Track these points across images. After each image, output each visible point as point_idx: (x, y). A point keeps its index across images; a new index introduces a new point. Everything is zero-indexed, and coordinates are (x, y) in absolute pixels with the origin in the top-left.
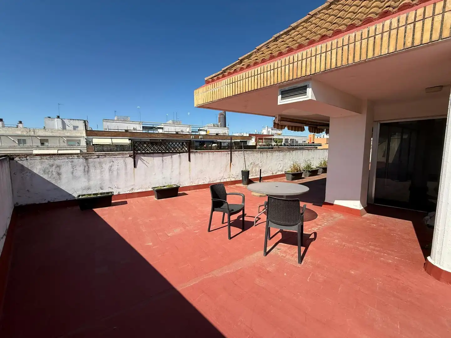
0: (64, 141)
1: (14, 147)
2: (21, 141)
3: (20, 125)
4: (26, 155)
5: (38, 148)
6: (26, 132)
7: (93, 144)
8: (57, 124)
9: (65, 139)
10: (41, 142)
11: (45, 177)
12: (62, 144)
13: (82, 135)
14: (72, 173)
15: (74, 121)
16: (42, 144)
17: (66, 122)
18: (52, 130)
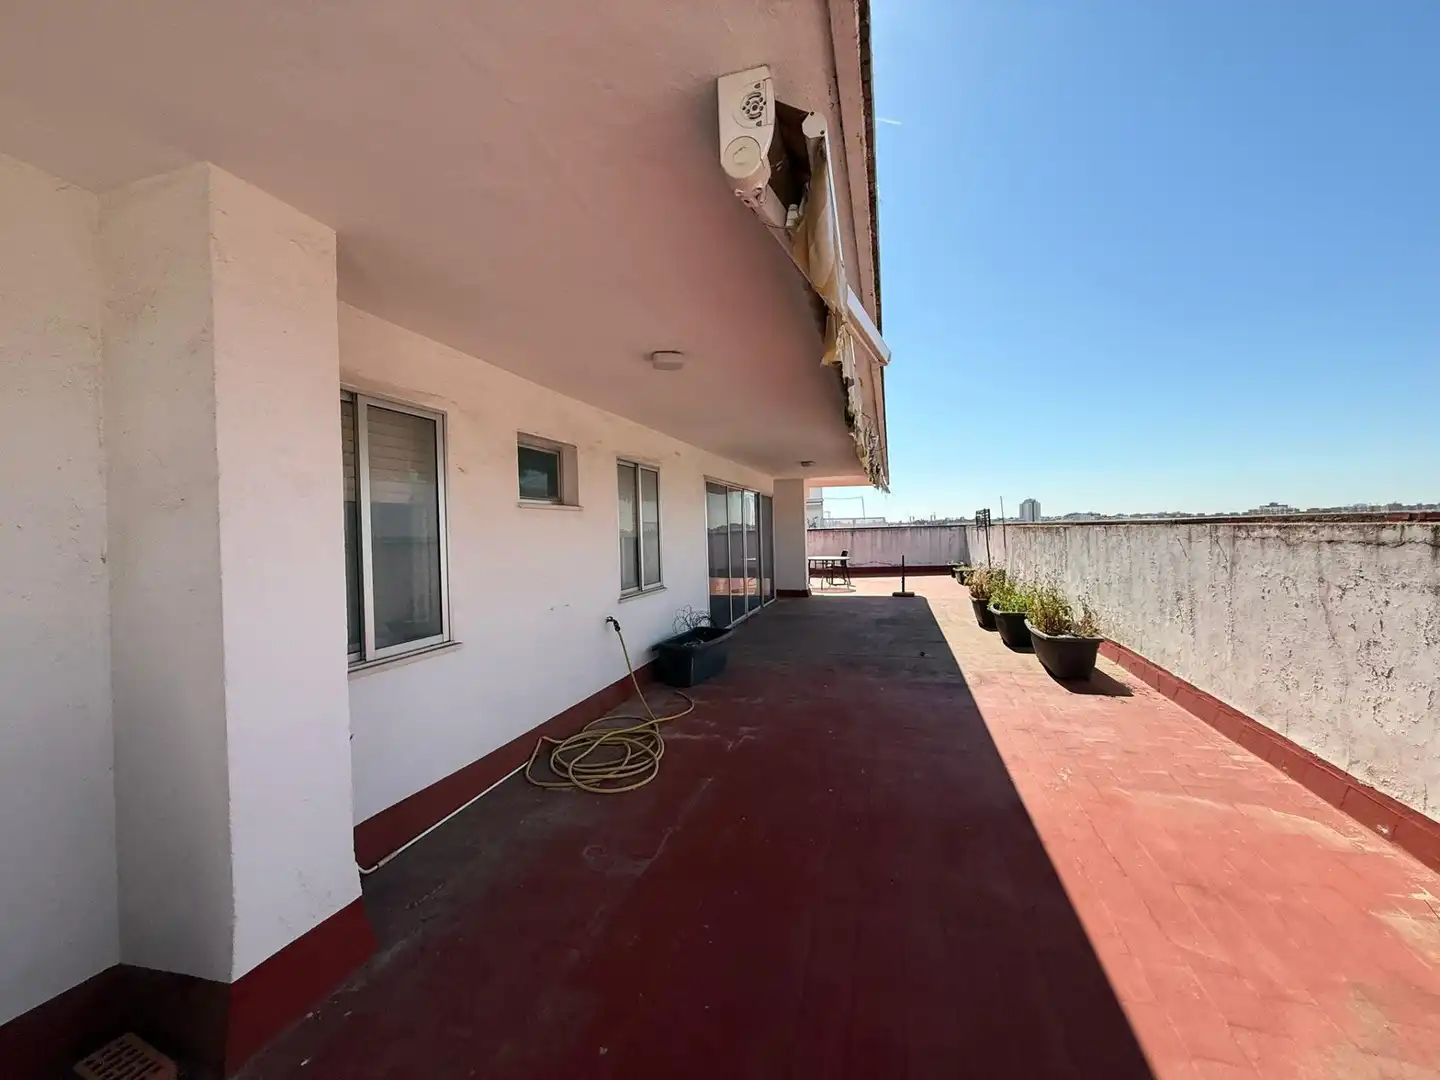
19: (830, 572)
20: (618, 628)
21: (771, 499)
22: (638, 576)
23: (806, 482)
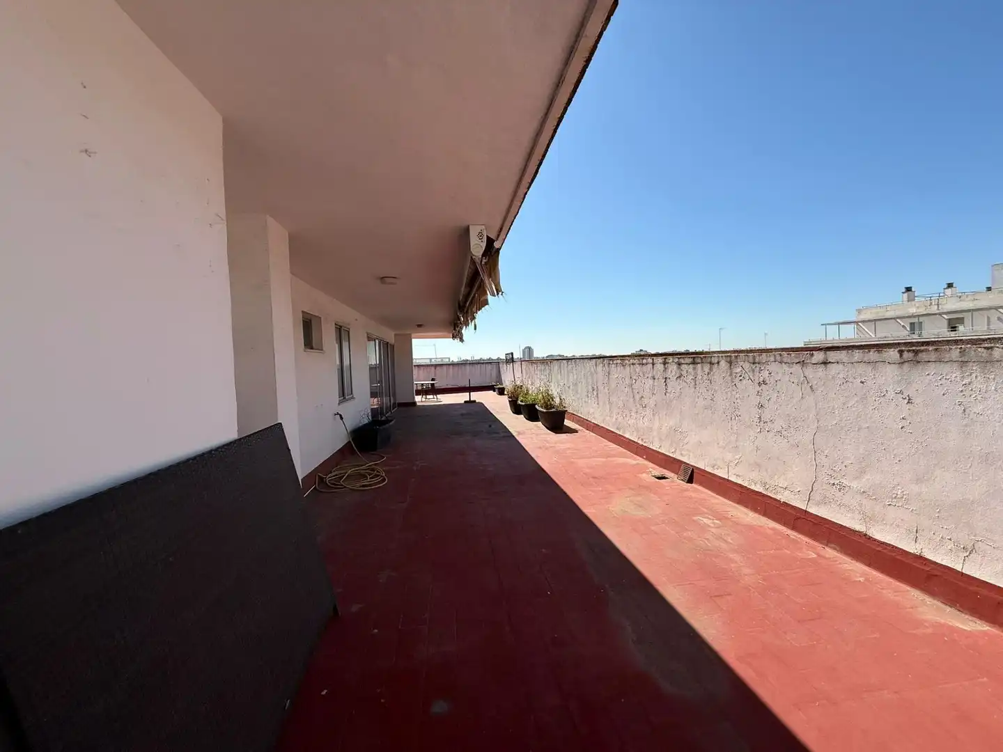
2: (916, 325)
6: (925, 308)
10: (949, 325)
16: (953, 329)
19: (424, 392)
20: (342, 418)
21: (393, 346)
22: (345, 393)
23: (413, 335)
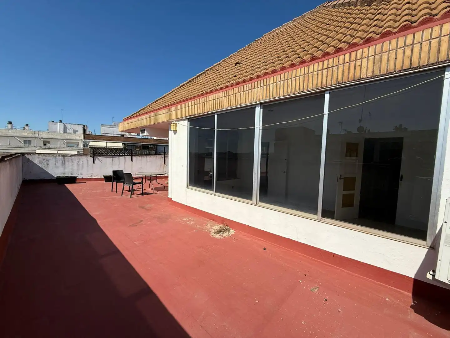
0: (64, 143)
1: (20, 147)
2: (27, 142)
3: (27, 128)
4: (31, 154)
5: (40, 148)
6: (32, 134)
7: (89, 147)
8: (59, 127)
9: (65, 141)
10: (43, 143)
11: (40, 165)
12: (63, 146)
13: (81, 138)
14: (55, 164)
15: (75, 125)
16: (45, 145)
17: (68, 126)
18: (55, 133)
